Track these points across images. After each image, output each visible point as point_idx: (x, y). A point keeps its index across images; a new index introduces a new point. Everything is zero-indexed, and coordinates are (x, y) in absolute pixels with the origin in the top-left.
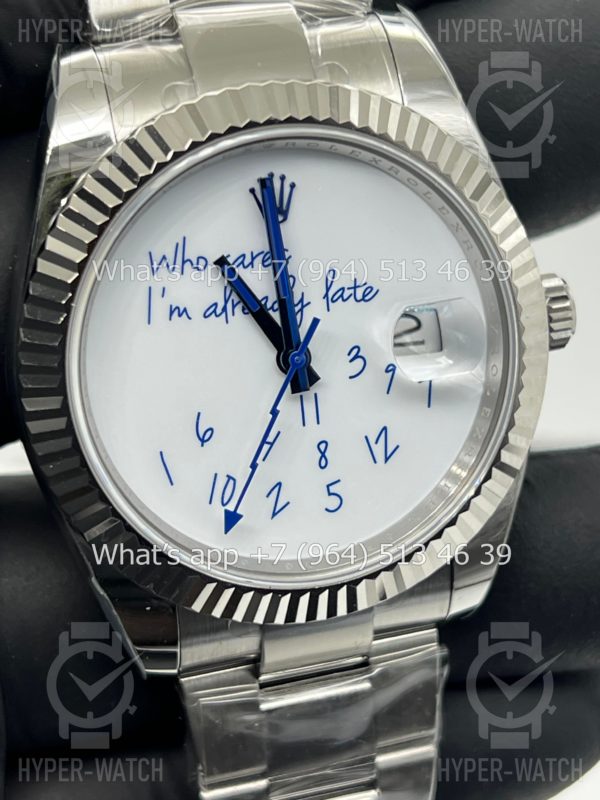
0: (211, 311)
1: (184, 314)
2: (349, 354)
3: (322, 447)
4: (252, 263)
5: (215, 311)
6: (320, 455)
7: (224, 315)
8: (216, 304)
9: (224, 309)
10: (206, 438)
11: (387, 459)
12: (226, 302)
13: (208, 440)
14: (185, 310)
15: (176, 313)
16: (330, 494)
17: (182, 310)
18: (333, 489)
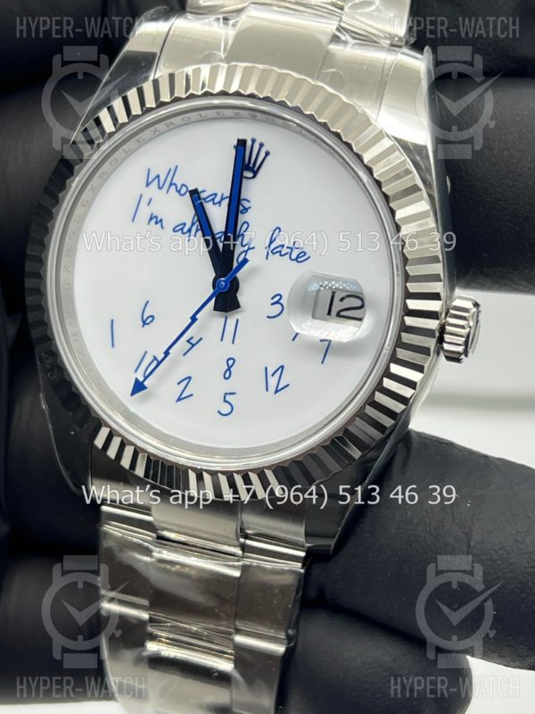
0: (180, 228)
1: (160, 224)
2: (272, 298)
3: (231, 362)
4: (220, 203)
5: (182, 229)
6: (227, 368)
7: (188, 234)
8: (184, 224)
9: (189, 230)
10: (148, 321)
11: (276, 391)
12: (193, 224)
13: (148, 324)
14: (161, 221)
15: (154, 220)
16: (225, 401)
17: (159, 219)
18: (228, 398)
